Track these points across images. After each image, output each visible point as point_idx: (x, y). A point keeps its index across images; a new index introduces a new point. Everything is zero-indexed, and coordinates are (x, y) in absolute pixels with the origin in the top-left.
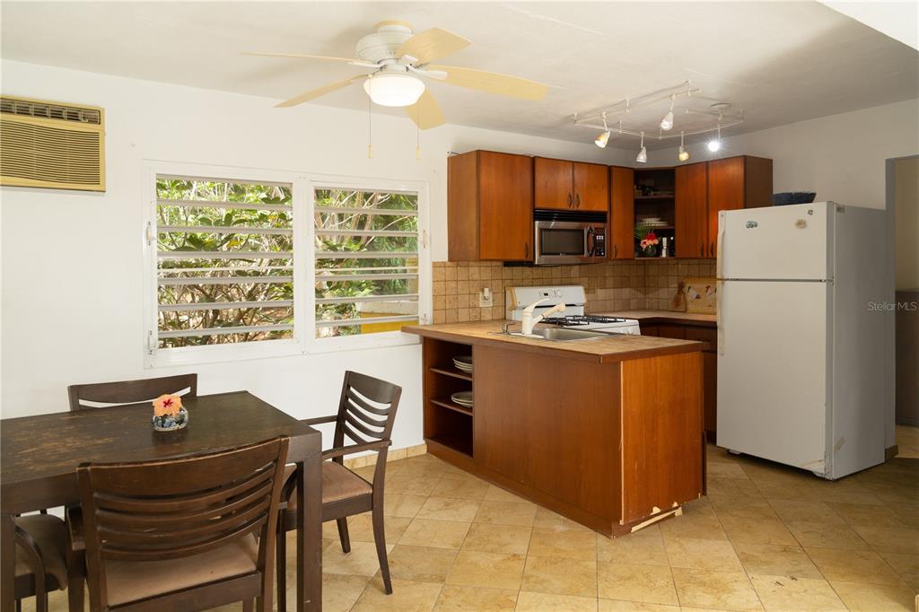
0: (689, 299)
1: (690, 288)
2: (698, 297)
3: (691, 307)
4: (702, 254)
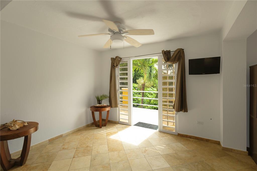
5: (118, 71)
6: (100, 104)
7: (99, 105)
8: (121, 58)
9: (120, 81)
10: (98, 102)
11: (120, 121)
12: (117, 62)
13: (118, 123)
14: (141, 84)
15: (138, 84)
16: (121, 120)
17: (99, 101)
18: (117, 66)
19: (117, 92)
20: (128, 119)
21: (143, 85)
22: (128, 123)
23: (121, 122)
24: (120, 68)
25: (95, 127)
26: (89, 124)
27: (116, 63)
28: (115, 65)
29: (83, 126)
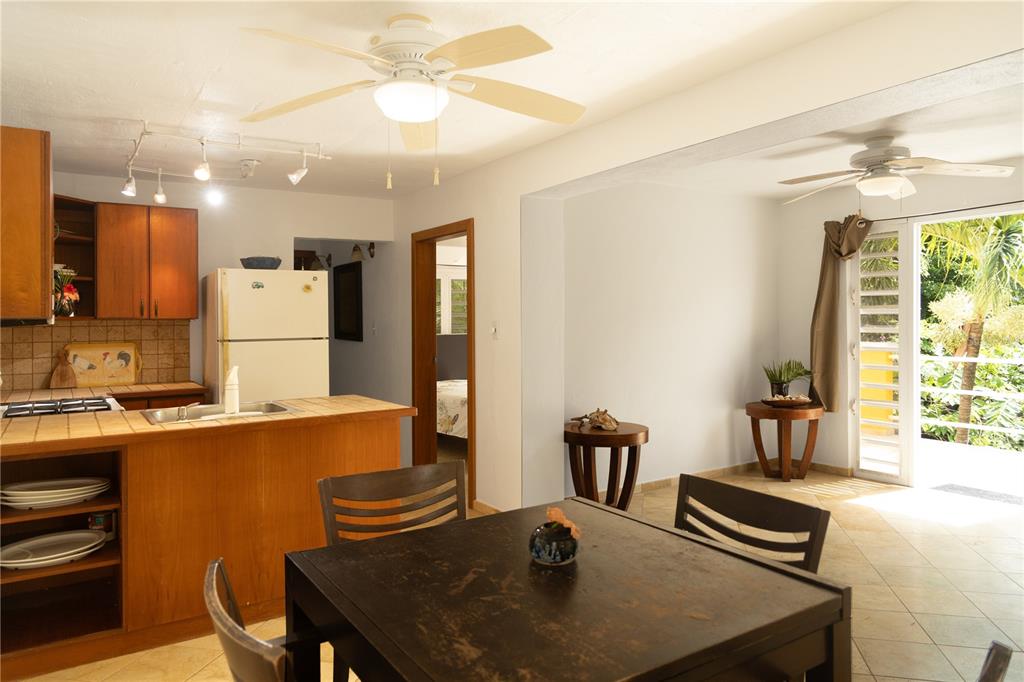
0: (77, 370)
1: (75, 356)
2: (91, 367)
3: (81, 380)
4: (142, 314)
5: (852, 272)
6: (781, 392)
7: (781, 397)
8: (869, 223)
9: (862, 312)
10: (772, 388)
11: (861, 467)
12: (854, 240)
13: (853, 476)
14: (955, 326)
15: (936, 321)
16: (864, 465)
17: (779, 386)
18: (852, 251)
19: (849, 355)
20: (897, 461)
21: (967, 329)
22: (897, 477)
23: (862, 470)
24: (861, 258)
25: (763, 478)
26: (738, 467)
27: (849, 242)
28: (844, 250)
29: (722, 467)
